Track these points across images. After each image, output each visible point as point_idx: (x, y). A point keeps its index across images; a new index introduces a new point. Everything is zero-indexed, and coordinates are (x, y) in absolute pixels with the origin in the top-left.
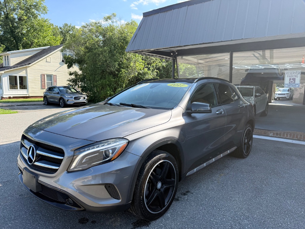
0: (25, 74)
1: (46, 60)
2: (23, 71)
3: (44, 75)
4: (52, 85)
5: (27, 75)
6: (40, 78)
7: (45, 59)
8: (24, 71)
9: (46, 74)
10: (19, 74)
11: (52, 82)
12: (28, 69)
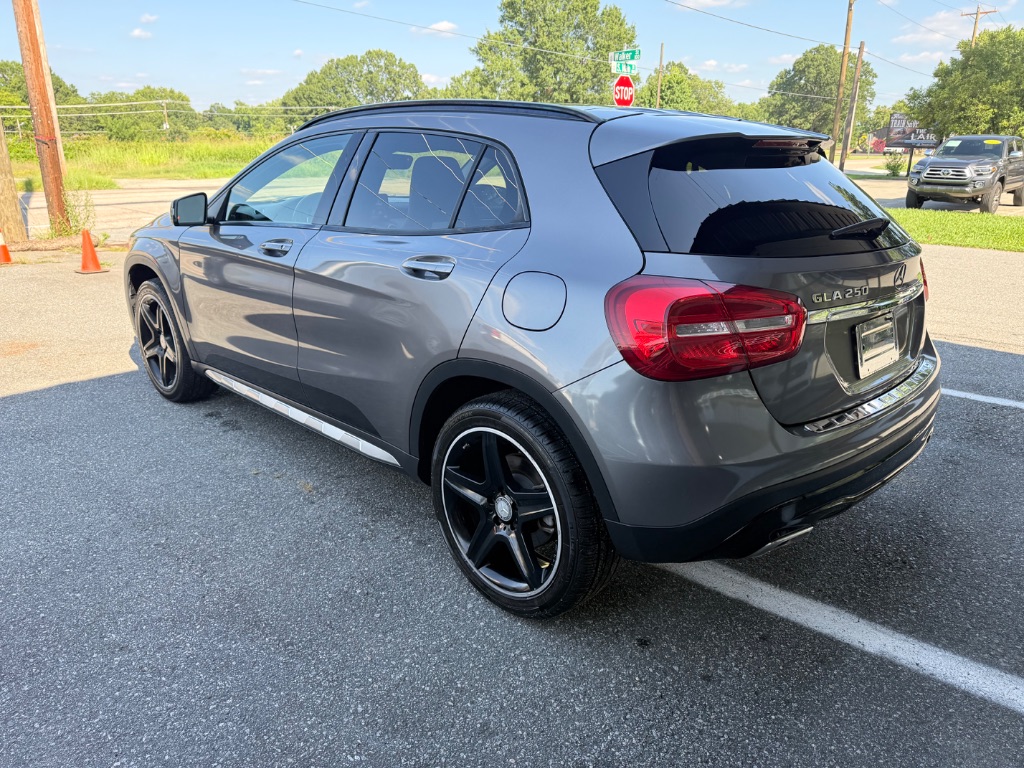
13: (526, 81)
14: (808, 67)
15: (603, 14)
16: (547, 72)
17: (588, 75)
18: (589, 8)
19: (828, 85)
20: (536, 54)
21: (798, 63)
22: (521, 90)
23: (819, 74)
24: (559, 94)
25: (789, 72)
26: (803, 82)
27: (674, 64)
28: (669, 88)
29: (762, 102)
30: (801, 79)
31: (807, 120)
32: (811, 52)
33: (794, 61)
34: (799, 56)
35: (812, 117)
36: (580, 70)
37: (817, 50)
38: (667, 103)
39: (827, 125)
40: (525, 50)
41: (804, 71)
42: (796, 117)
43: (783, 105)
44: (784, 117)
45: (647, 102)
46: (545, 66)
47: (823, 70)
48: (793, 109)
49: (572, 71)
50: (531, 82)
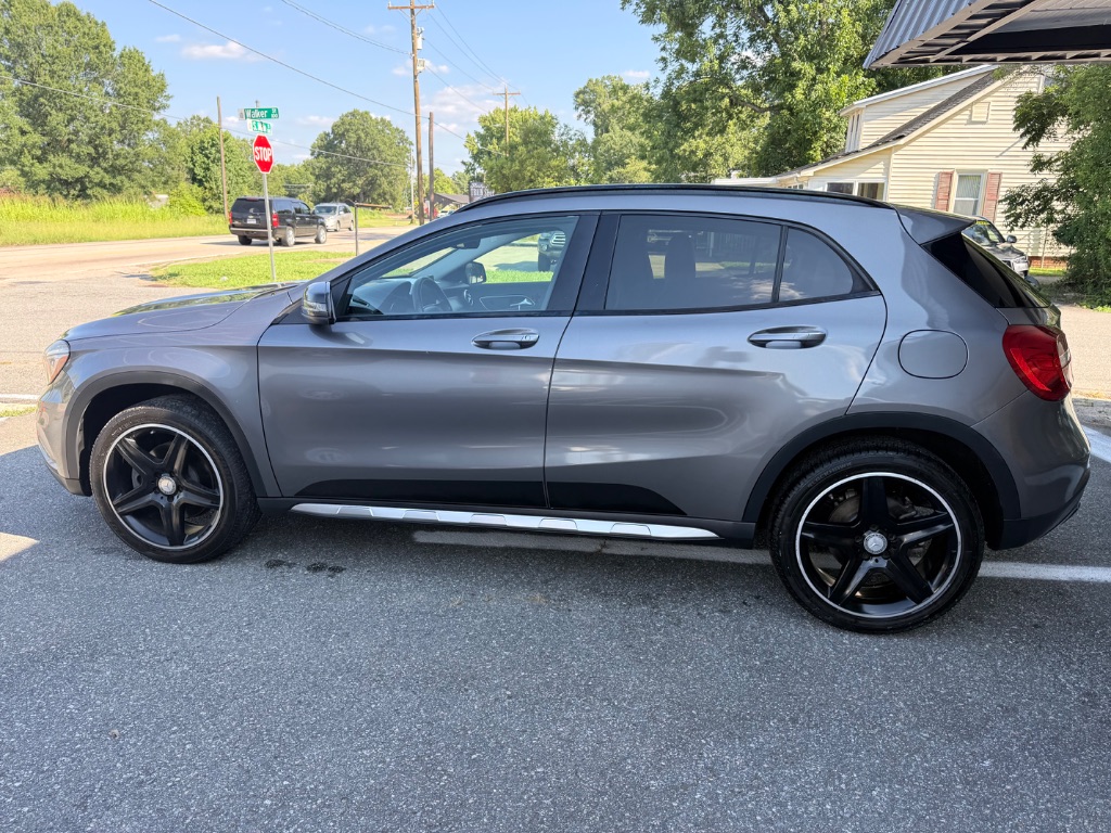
0: (880, 175)
1: (971, 116)
2: (877, 166)
3: (951, 175)
4: (974, 213)
5: (887, 178)
6: (931, 186)
7: (968, 112)
8: (881, 165)
9: (958, 171)
10: (863, 175)
11: (976, 202)
12: (893, 156)
13: (27, 128)
14: (348, 131)
15: (121, 56)
16: (56, 118)
17: (115, 125)
18: (102, 47)
19: (369, 150)
20: (36, 98)
21: (335, 126)
22: (23, 140)
23: (359, 138)
24: (78, 146)
25: (328, 135)
26: (343, 145)
27: (200, 119)
28: (213, 145)
29: (307, 165)
30: (341, 142)
31: (355, 184)
32: (347, 116)
33: (331, 125)
34: (336, 120)
35: (360, 182)
36: (102, 120)
37: (353, 114)
38: (213, 162)
39: (375, 190)
40: (18, 89)
41: (343, 135)
42: (344, 181)
43: (329, 168)
44: (333, 181)
45: (189, 159)
46: (53, 112)
47: (363, 135)
48: (340, 173)
49: (92, 119)
50: (35, 130)
